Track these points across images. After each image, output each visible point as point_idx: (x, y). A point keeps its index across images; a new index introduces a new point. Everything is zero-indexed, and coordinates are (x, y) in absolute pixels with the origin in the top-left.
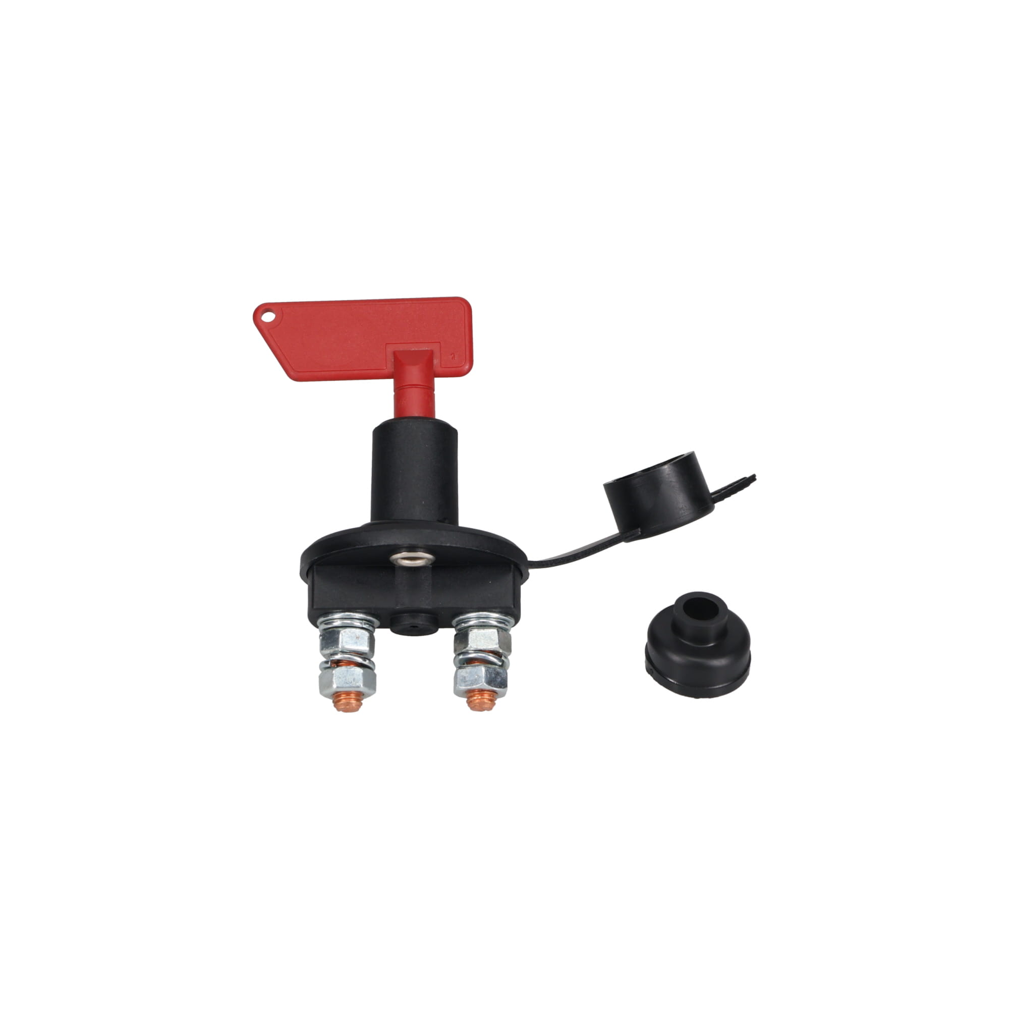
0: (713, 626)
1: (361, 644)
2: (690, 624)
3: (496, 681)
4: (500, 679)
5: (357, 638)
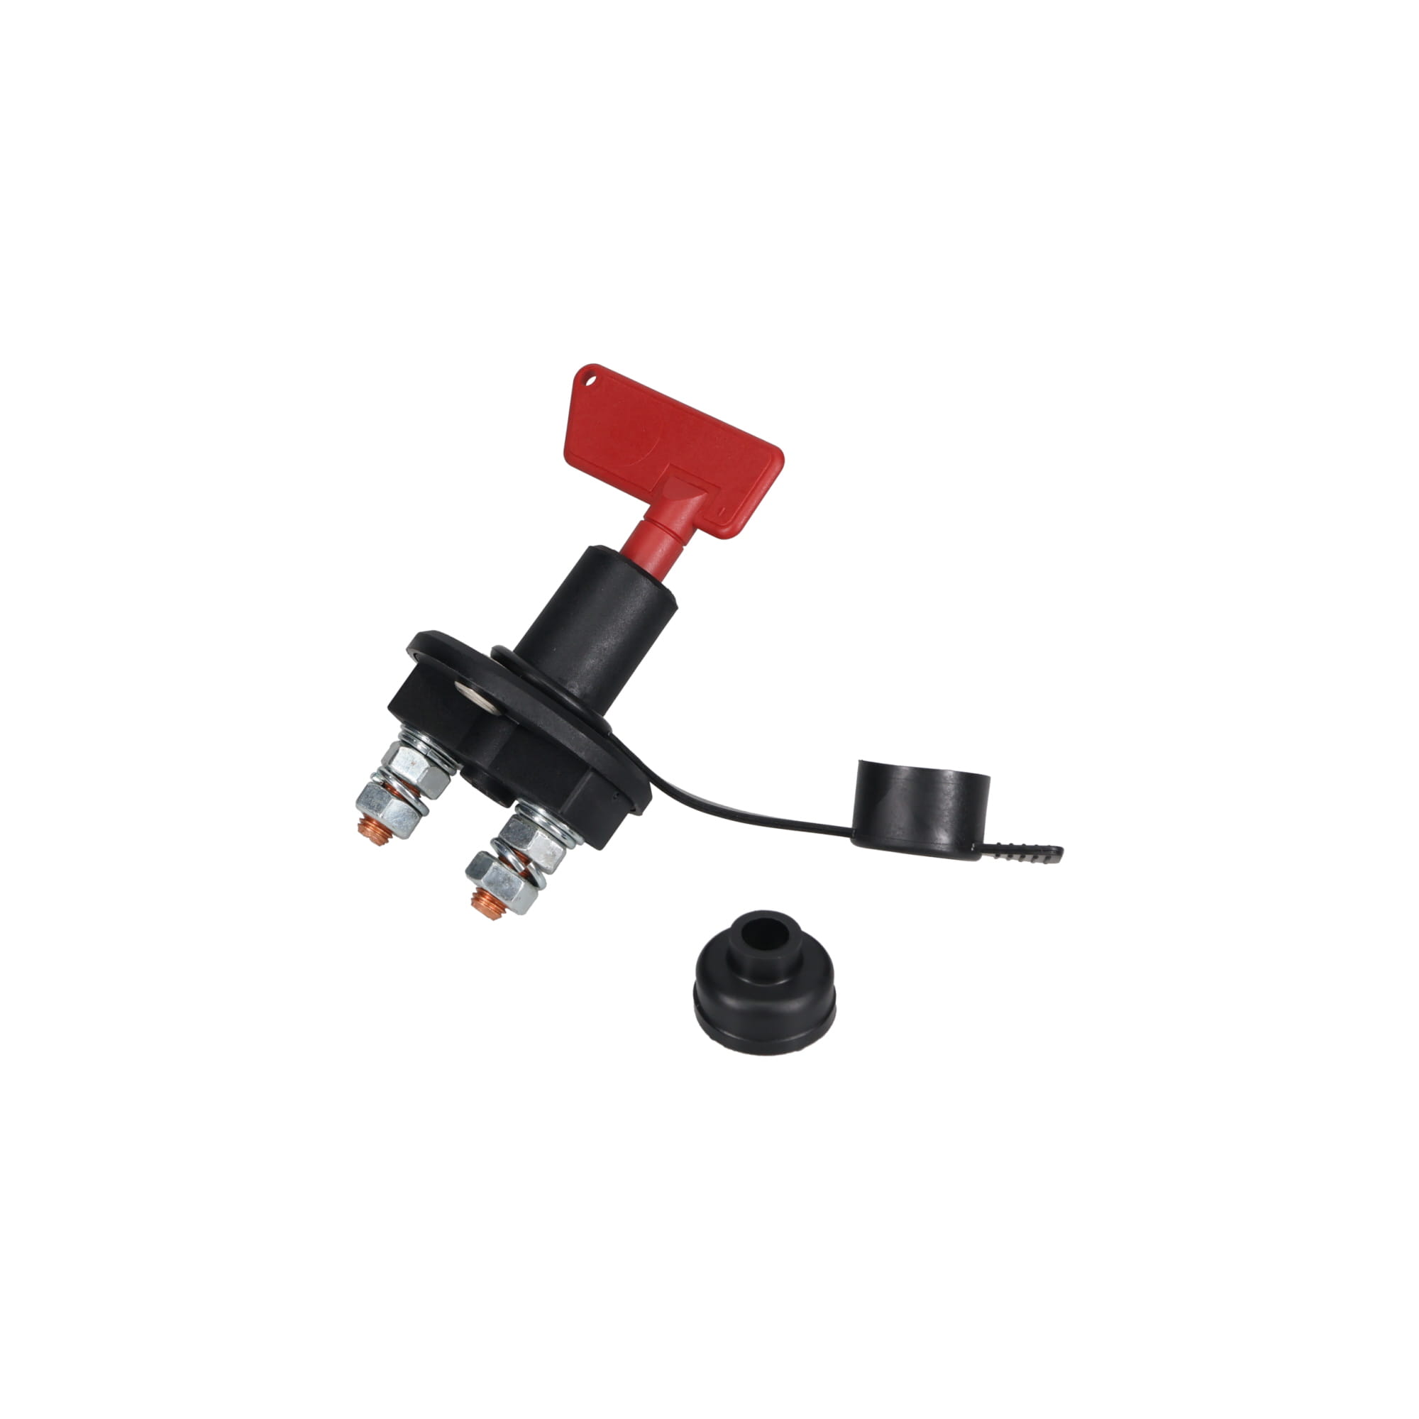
0: (781, 957)
1: (412, 773)
2: (750, 956)
3: (501, 886)
4: (507, 888)
5: (413, 764)
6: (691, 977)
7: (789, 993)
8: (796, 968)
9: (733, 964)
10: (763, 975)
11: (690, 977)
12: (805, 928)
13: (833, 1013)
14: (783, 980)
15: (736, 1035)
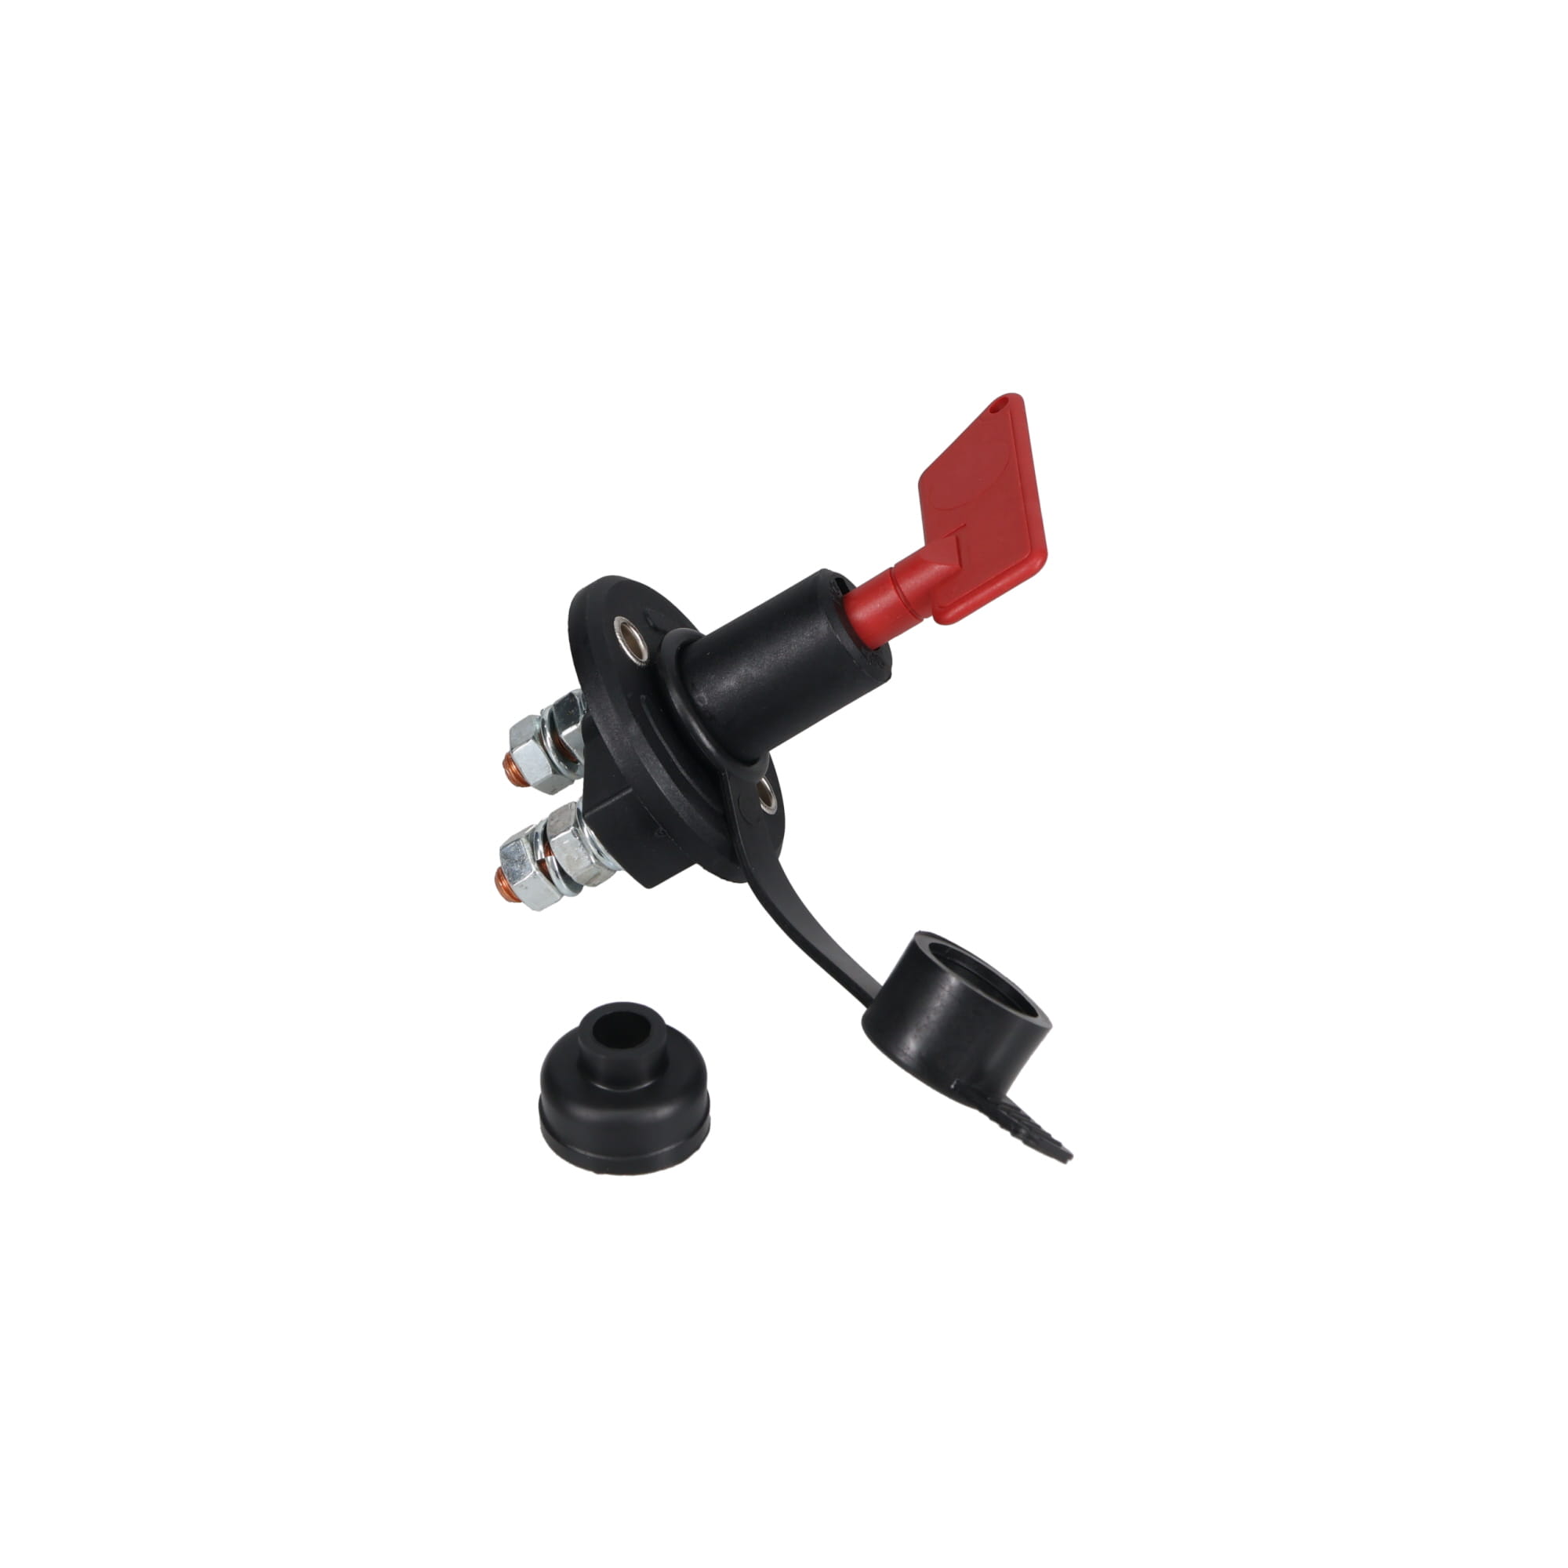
6: (535, 1090)
7: (653, 1097)
8: (661, 1067)
9: (585, 1068)
10: (621, 1079)
11: (533, 1089)
12: (669, 1021)
13: (707, 1122)
14: (646, 1083)
15: (592, 1152)
